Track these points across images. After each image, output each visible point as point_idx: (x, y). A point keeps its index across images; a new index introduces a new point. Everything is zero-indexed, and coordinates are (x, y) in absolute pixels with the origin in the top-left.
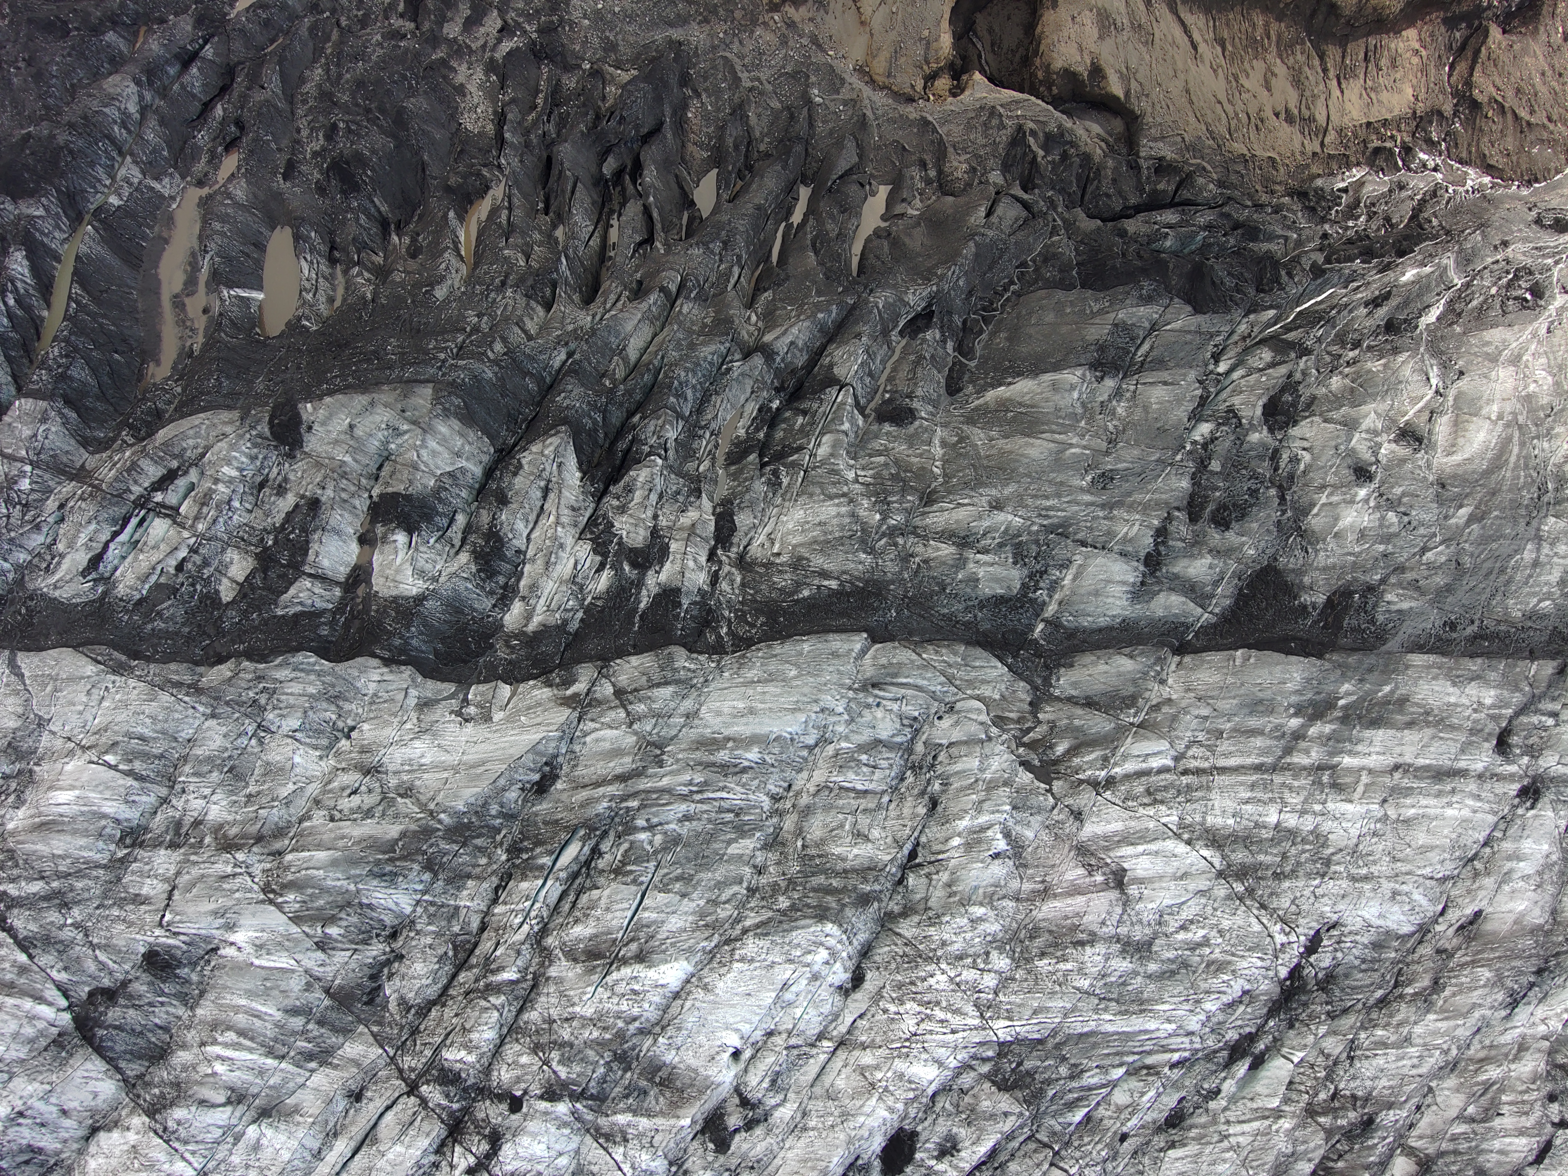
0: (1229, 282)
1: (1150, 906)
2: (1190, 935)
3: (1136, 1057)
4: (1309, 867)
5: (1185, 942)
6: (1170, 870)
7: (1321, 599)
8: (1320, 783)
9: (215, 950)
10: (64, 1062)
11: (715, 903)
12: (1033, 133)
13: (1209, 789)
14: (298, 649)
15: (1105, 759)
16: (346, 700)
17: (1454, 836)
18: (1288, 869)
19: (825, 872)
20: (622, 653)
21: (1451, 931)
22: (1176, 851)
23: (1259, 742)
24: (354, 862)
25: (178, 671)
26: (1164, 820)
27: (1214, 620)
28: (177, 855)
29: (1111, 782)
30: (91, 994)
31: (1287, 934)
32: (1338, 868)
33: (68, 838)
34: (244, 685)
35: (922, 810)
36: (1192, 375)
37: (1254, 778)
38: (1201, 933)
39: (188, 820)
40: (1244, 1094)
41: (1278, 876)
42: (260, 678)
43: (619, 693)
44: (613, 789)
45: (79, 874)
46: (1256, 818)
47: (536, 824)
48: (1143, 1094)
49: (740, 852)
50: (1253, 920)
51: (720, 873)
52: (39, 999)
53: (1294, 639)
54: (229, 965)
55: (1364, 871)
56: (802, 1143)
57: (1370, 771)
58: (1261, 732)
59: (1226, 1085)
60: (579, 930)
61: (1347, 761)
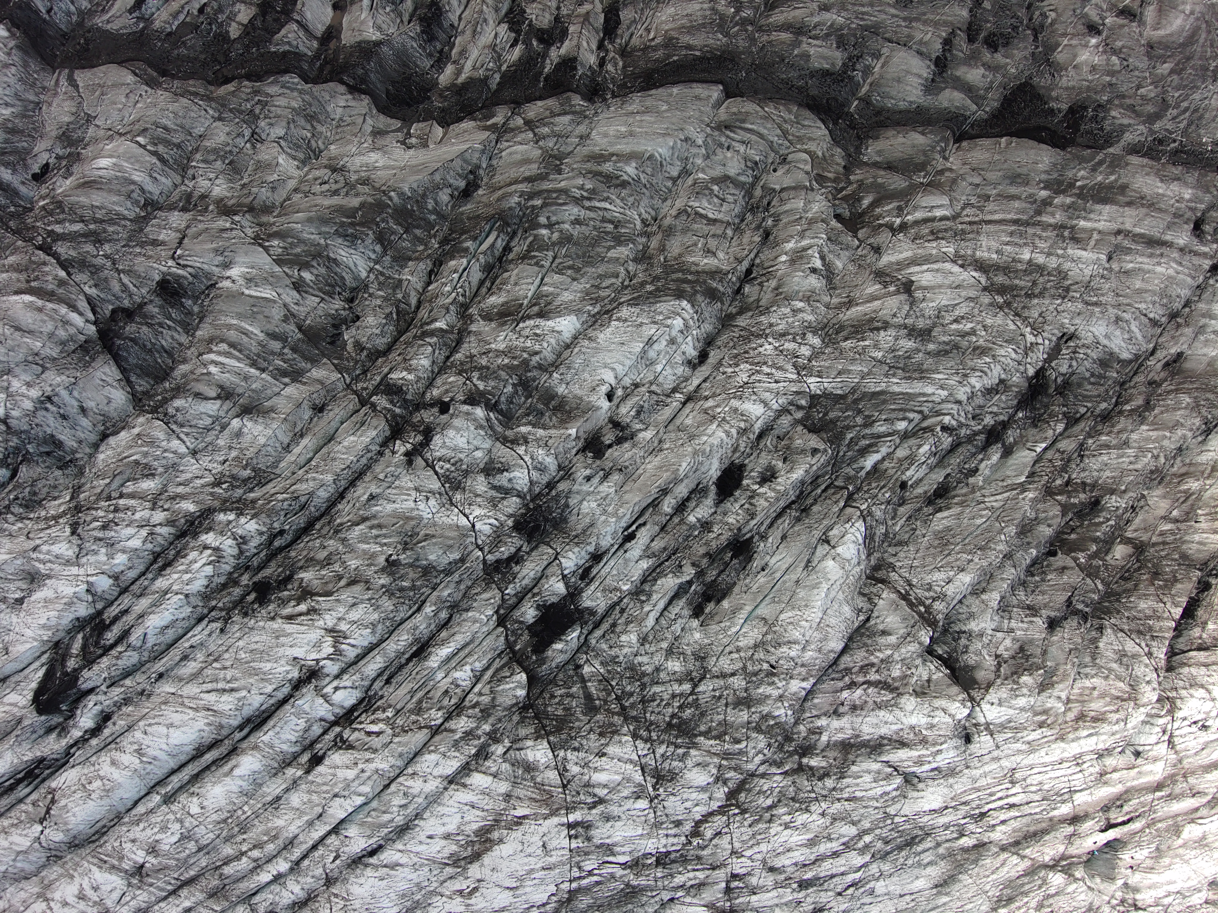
1: (931, 305)
2: (961, 326)
3: (917, 417)
4: (1053, 291)
5: (957, 330)
6: (947, 282)
7: (1064, 107)
8: (1062, 236)
9: (213, 285)
11: (598, 287)
13: (978, 233)
14: (286, 71)
15: (900, 209)
16: (319, 122)
17: (1162, 286)
18: (1037, 291)
19: (682, 271)
20: (530, 100)
21: (1159, 366)
22: (953, 270)
23: (1017, 204)
24: (324, 221)
25: (195, 86)
26: (944, 250)
27: (986, 117)
28: (188, 216)
29: (903, 227)
30: (113, 312)
31: (1036, 336)
32: (1075, 294)
33: (105, 194)
34: (244, 96)
35: (757, 239)
37: (1013, 228)
38: (970, 325)
39: (196, 194)
40: (996, 477)
41: (1029, 296)
42: (256, 92)
43: (528, 123)
44: (524, 189)
45: (112, 222)
46: (1014, 255)
47: (462, 220)
48: (920, 446)
49: (617, 256)
50: (1010, 322)
51: (601, 269)
53: (1046, 131)
54: (225, 294)
55: (1095, 299)
56: (658, 458)
57: (1100, 232)
58: (1018, 198)
59: (982, 466)
60: (494, 300)
61: (1082, 223)
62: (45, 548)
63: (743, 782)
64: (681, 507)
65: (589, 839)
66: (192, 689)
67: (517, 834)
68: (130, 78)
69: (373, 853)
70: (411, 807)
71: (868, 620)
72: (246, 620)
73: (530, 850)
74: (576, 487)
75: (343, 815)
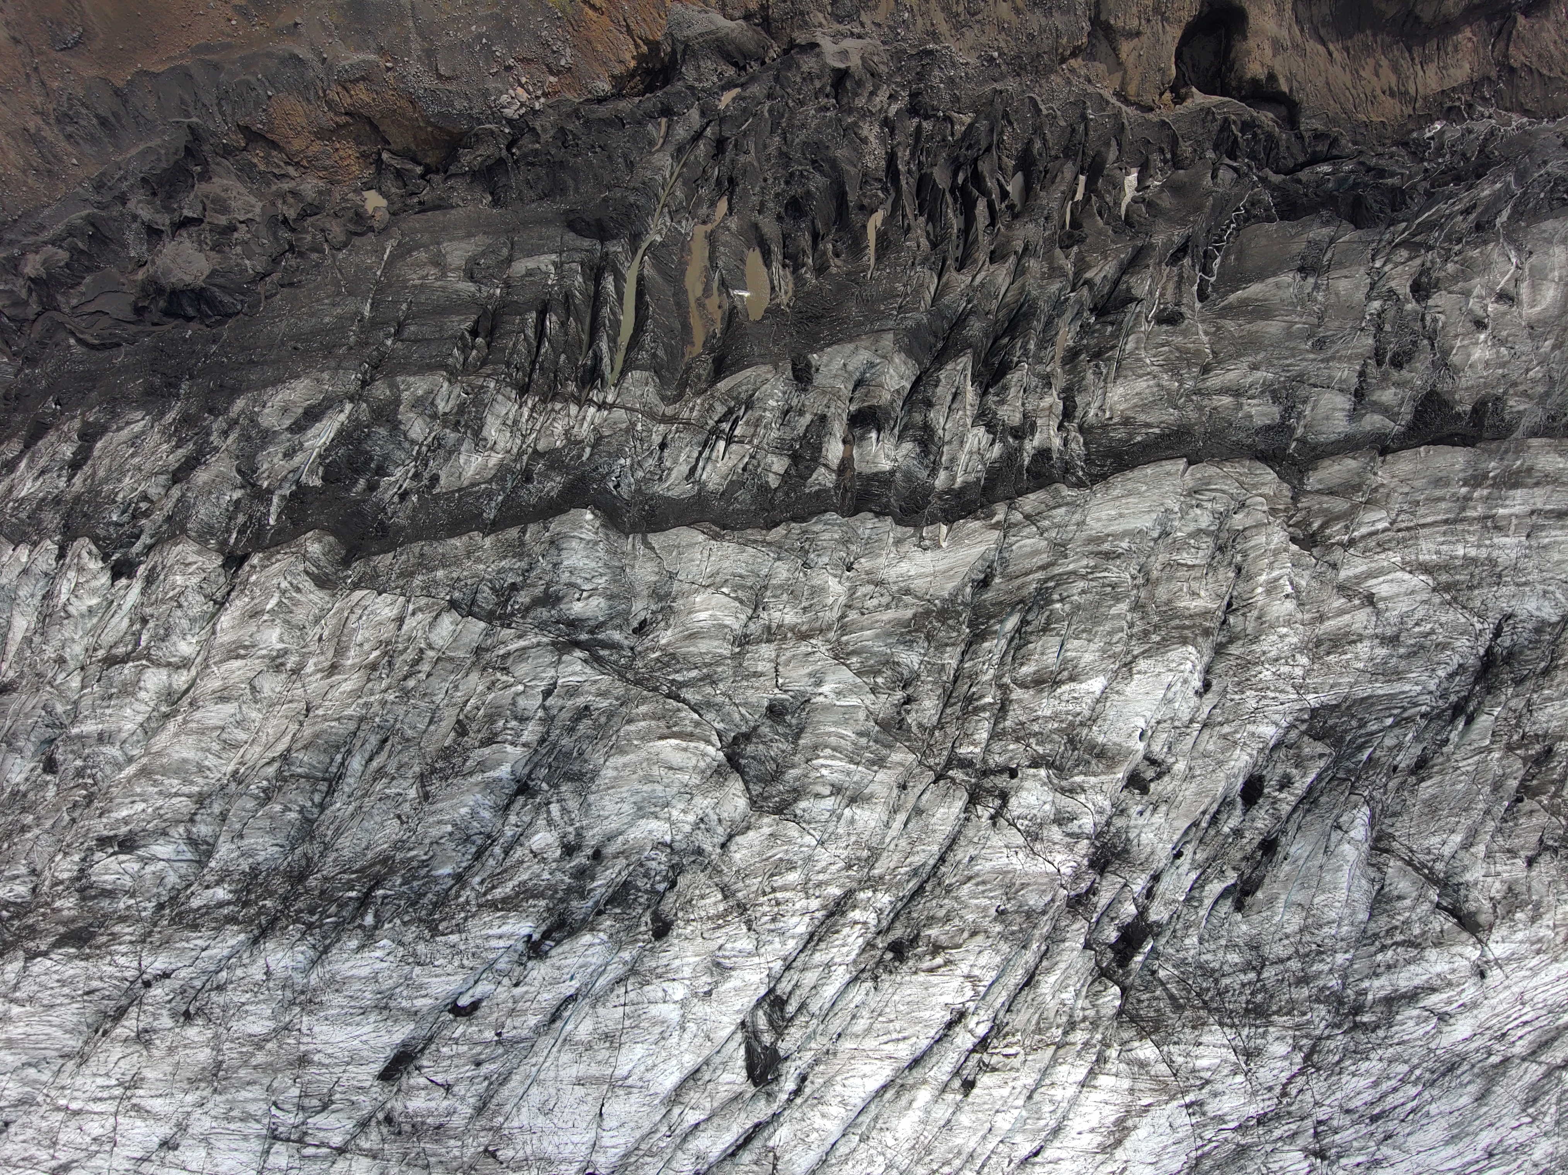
0: (1376, 207)
1: (1394, 613)
2: (1422, 628)
3: (1399, 711)
4: (1489, 580)
5: (1419, 632)
6: (1402, 590)
7: (1468, 408)
8: (1487, 527)
9: (808, 701)
10: (722, 785)
11: (1109, 644)
12: (1234, 122)
13: (1417, 538)
14: (826, 511)
15: (1346, 527)
16: (852, 543)
18: (1475, 582)
19: (1178, 617)
20: (1020, 494)
22: (1404, 578)
23: (1443, 505)
24: (887, 635)
25: (753, 534)
26: (1392, 560)
27: (1403, 429)
28: (774, 646)
29: (1353, 542)
30: (735, 738)
31: (1482, 622)
32: (1507, 579)
33: (708, 642)
34: (795, 537)
35: (1232, 575)
36: (1362, 270)
37: (1444, 528)
38: (1429, 626)
39: (774, 625)
40: (1465, 740)
41: (1470, 588)
42: (804, 532)
43: (1027, 517)
44: (1039, 575)
45: (718, 663)
46: (1450, 553)
47: (986, 606)
48: (1405, 737)
49: (1118, 612)
50: (1460, 616)
51: (1108, 626)
52: (708, 742)
53: (1457, 434)
54: (820, 708)
55: (1523, 579)
57: (1517, 516)
58: (1444, 499)
59: (1452, 736)
60: (1025, 670)
61: (1501, 511)
62: (729, 946)
63: (1314, 1046)
64: (1214, 820)
65: (1204, 1114)
66: (870, 1043)
67: (1147, 1120)
68: (701, 537)
69: (1036, 1154)
70: (1060, 1111)
71: (1382, 888)
72: (893, 977)
73: (1160, 1131)
74: (1132, 823)
75: (1009, 1127)
